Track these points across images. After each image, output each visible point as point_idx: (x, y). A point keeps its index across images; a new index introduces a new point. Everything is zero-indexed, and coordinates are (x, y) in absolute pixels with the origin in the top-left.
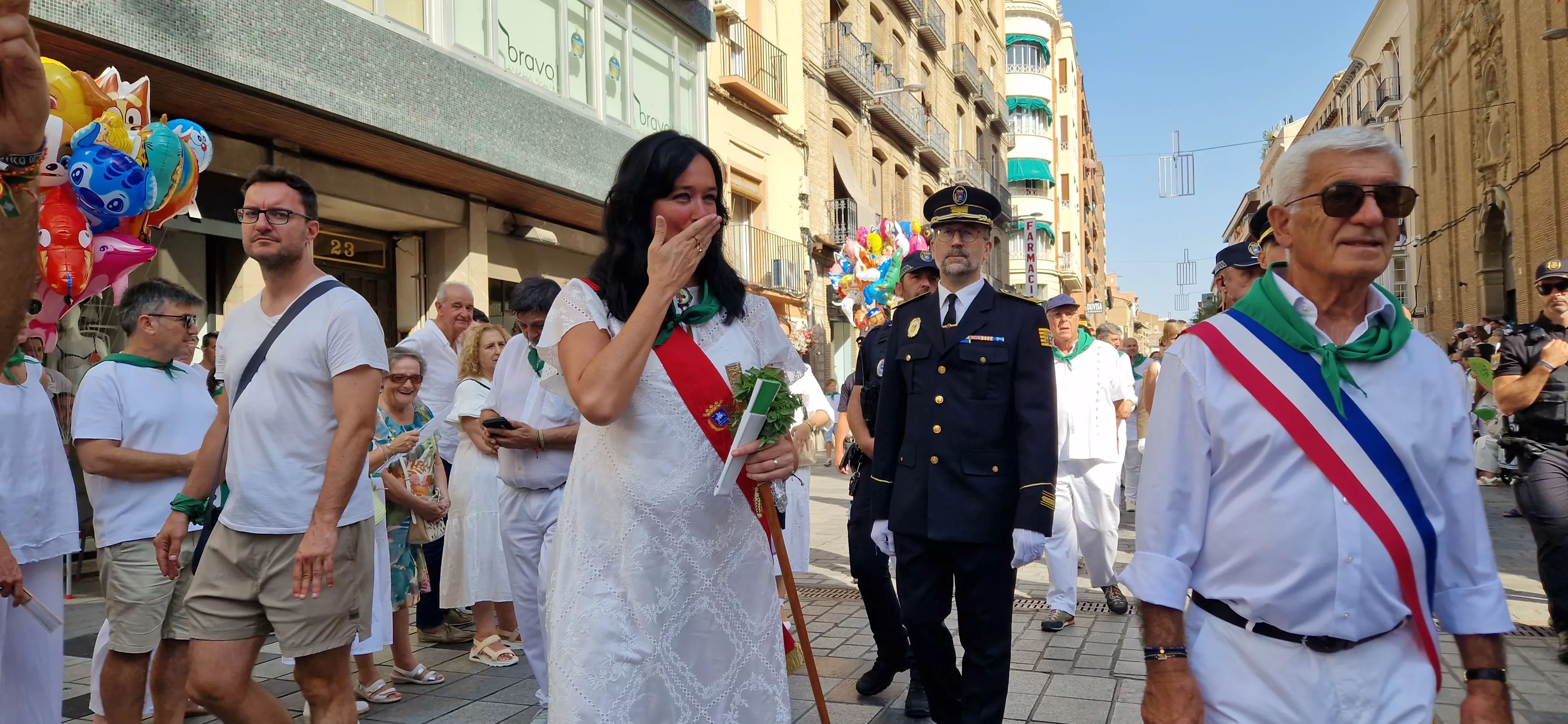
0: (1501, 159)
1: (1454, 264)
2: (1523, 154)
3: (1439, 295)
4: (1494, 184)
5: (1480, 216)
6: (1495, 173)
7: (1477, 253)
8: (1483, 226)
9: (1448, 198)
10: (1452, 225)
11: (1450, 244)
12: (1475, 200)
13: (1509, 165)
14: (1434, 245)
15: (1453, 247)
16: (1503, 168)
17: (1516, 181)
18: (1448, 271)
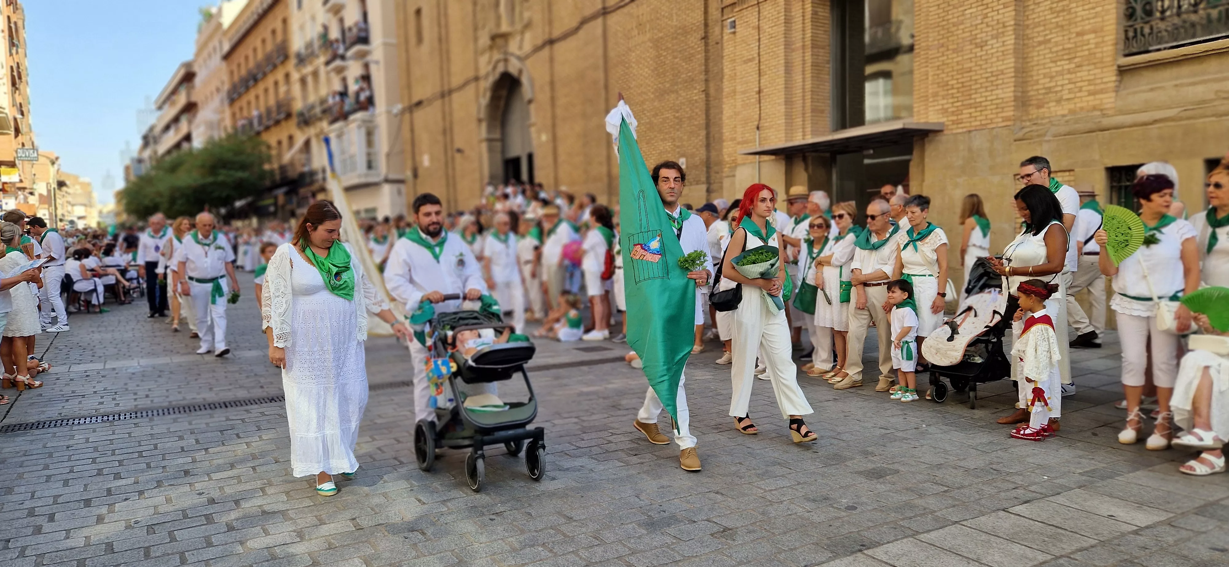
0: (518, 26)
1: (447, 131)
2: (550, 22)
3: (426, 161)
4: (506, 53)
5: (486, 84)
6: (507, 42)
7: (480, 121)
8: (488, 95)
9: (441, 69)
10: (445, 94)
11: (444, 113)
12: (477, 69)
13: (528, 36)
14: (420, 115)
15: (447, 117)
16: (518, 38)
17: (537, 49)
18: (440, 138)
